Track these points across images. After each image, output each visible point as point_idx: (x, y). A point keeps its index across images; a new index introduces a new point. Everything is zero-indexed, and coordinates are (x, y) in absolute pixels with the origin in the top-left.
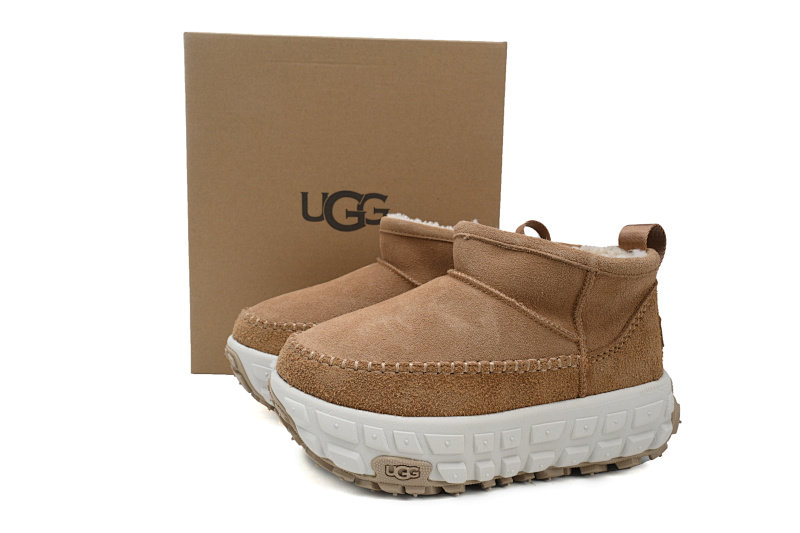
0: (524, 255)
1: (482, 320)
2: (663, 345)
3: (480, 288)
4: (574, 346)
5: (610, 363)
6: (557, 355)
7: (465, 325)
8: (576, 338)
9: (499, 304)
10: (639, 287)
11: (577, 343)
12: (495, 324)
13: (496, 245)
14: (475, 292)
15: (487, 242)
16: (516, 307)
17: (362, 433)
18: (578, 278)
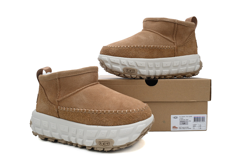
0: (160, 22)
1: (150, 37)
2: (197, 47)
3: (149, 31)
4: (173, 43)
5: (182, 48)
6: (169, 45)
7: (145, 38)
8: (174, 42)
9: (154, 33)
10: (190, 30)
11: (174, 43)
12: (153, 37)
13: (153, 21)
14: (148, 32)
15: (151, 21)
16: (158, 34)
17: (121, 62)
18: (173, 25)
